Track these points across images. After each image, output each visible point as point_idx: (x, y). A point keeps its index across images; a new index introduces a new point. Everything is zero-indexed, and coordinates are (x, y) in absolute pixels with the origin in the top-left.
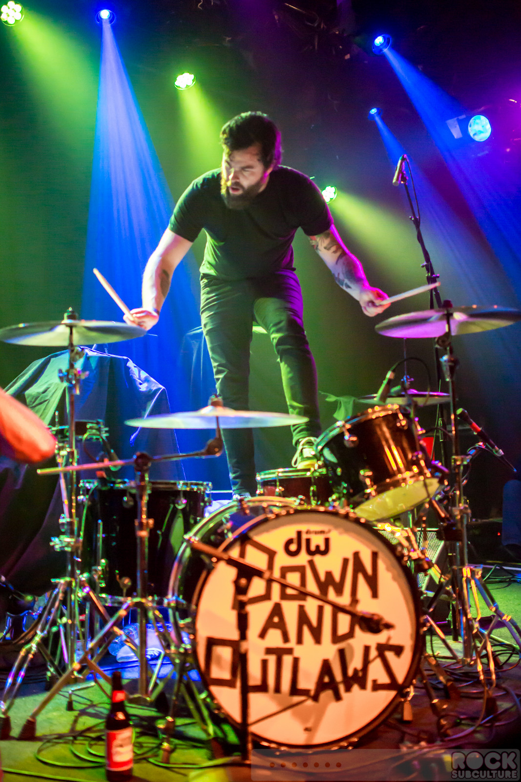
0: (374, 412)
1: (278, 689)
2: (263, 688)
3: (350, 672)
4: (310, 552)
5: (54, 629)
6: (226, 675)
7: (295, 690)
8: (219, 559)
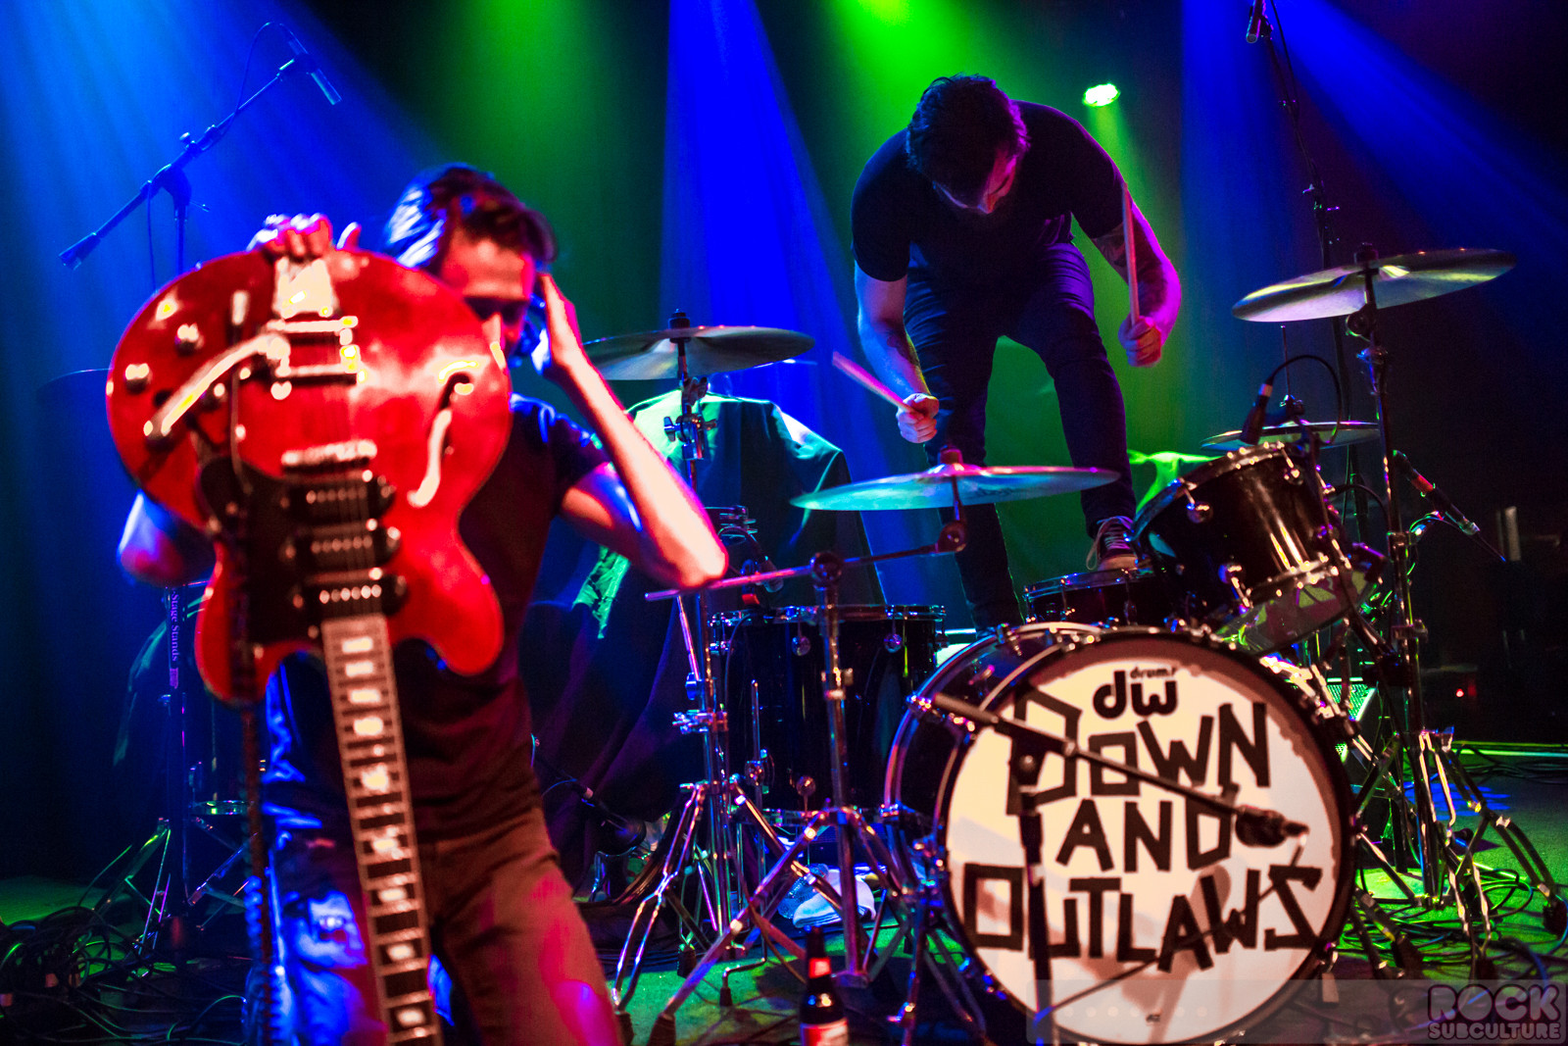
0: (1240, 457)
1: (1096, 949)
2: (1070, 948)
3: (1225, 916)
4: (1140, 709)
5: (688, 870)
6: (1003, 929)
7: (1126, 949)
8: (981, 725)
